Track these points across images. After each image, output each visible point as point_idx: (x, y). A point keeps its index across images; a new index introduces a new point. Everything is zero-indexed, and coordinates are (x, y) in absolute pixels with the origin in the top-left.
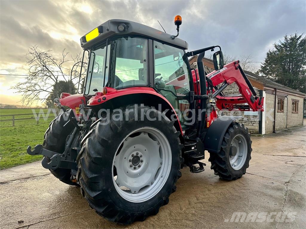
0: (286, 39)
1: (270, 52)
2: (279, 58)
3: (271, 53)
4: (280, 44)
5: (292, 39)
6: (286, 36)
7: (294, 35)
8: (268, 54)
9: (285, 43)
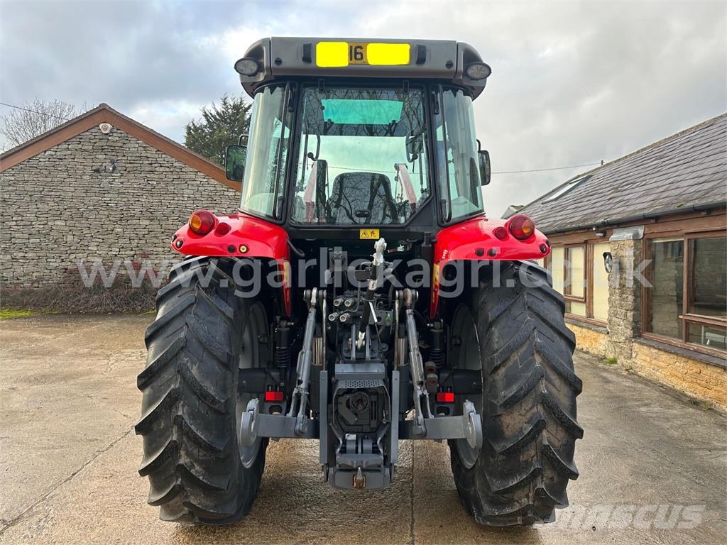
0: (225, 104)
1: (193, 125)
2: (217, 142)
3: (196, 129)
4: (214, 113)
5: (235, 107)
6: (225, 99)
7: (239, 101)
8: (189, 128)
9: (223, 112)
